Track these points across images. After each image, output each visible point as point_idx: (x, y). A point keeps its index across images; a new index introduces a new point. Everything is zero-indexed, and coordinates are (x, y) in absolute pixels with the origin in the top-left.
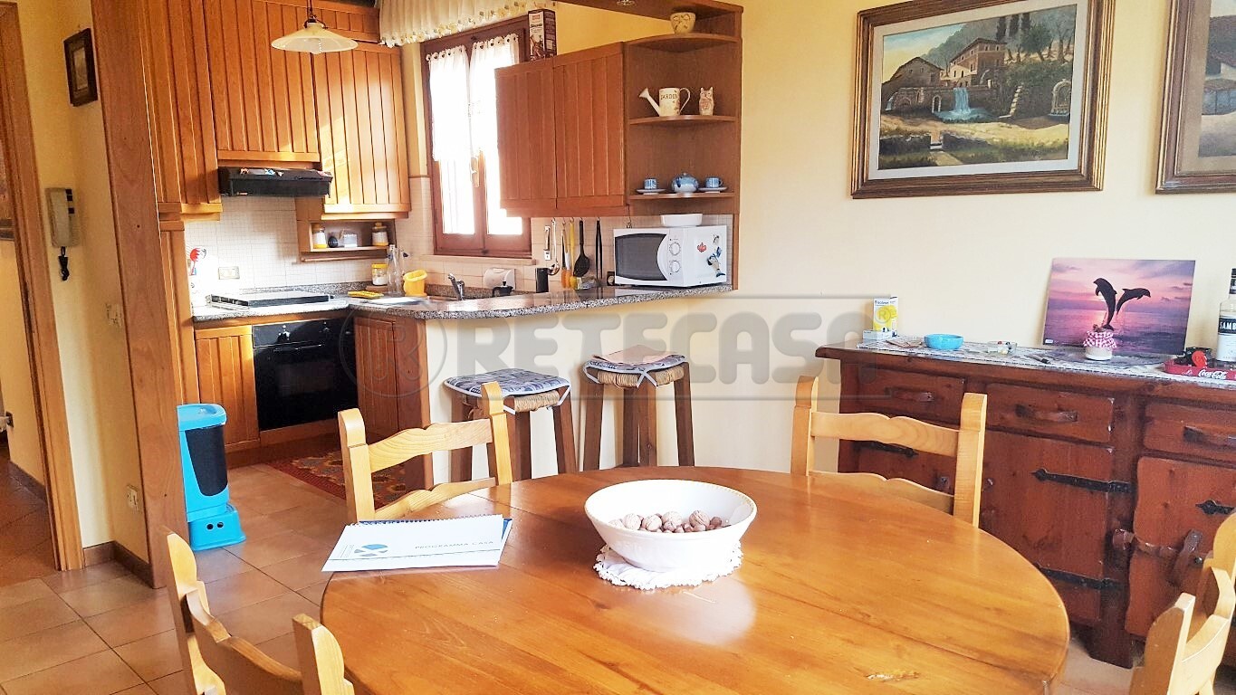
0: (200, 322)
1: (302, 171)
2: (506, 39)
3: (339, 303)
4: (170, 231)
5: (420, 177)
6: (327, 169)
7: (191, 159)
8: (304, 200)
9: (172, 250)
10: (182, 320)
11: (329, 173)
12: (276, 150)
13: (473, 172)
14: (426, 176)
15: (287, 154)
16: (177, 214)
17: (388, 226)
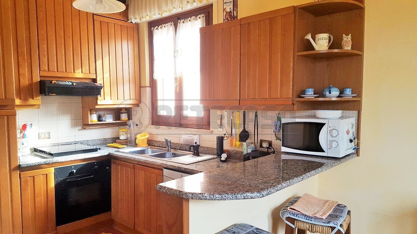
0: (23, 167)
1: (86, 83)
2: (198, 17)
3: (103, 152)
4: (8, 116)
5: (146, 87)
6: (99, 82)
7: (24, 75)
8: (86, 98)
9: (8, 127)
10: (12, 167)
11: (101, 84)
12: (73, 72)
13: (176, 85)
14: (148, 87)
15: (79, 74)
16: (13, 106)
17: (128, 111)
